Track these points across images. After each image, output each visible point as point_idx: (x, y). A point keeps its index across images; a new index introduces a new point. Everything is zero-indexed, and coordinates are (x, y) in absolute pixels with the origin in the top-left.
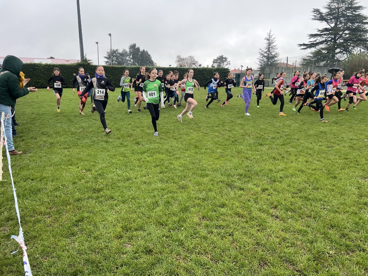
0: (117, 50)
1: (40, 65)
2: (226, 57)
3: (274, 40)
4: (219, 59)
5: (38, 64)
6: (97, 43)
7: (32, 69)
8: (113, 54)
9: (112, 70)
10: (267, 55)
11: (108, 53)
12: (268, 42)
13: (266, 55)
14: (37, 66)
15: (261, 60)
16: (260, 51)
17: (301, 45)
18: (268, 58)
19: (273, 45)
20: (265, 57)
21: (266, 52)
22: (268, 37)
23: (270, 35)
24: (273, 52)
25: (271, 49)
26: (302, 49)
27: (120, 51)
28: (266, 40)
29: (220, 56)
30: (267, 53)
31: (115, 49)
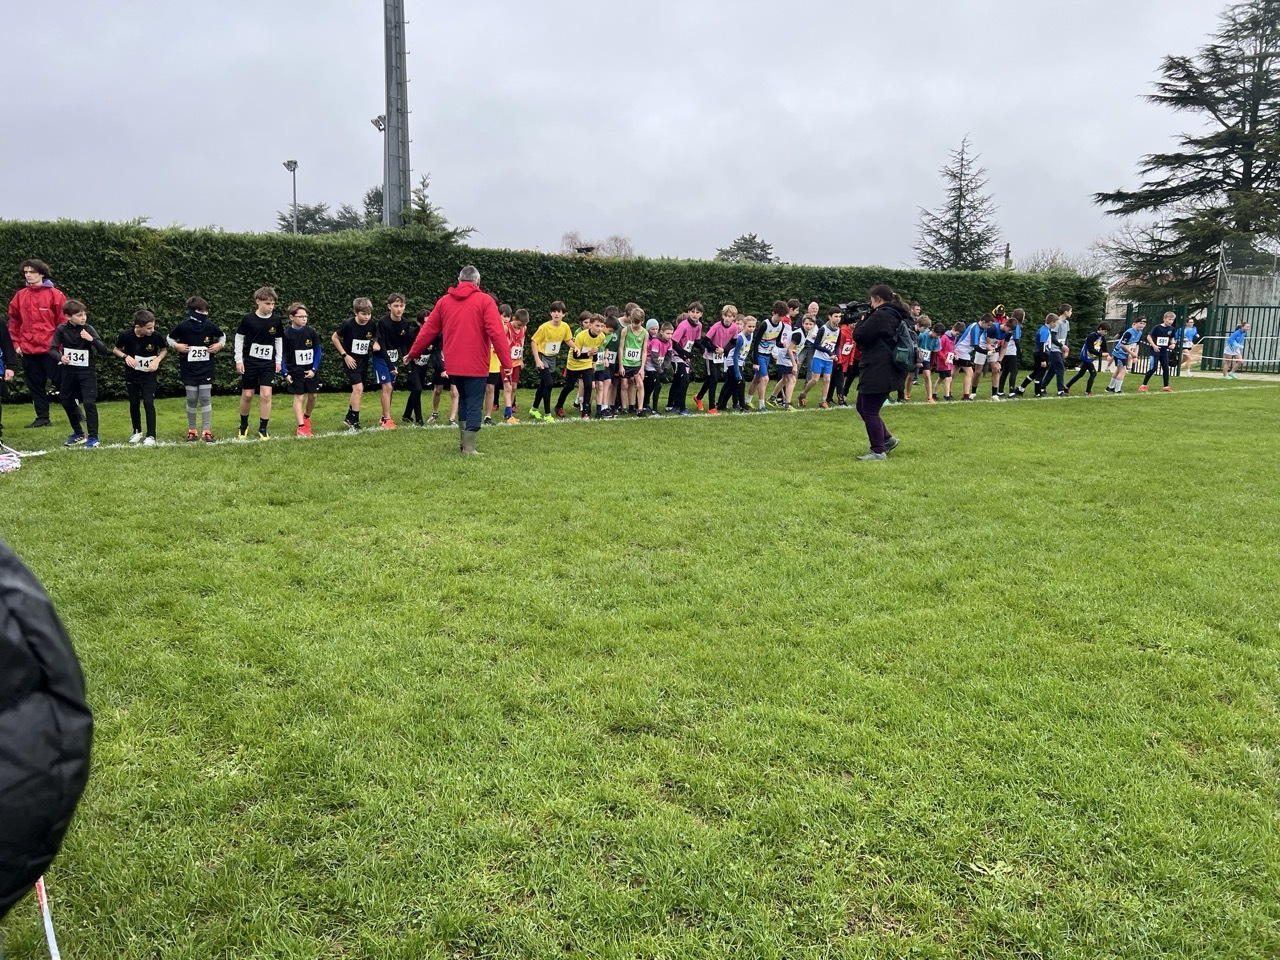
2: (766, 243)
4: (739, 249)
6: (291, 165)
8: (305, 222)
11: (283, 219)
12: (954, 184)
13: (947, 233)
16: (926, 219)
17: (1105, 197)
18: (956, 246)
19: (978, 194)
21: (948, 225)
22: (957, 165)
24: (976, 223)
25: (966, 212)
26: (1110, 212)
27: (333, 213)
28: (947, 178)
29: (743, 238)
30: (952, 229)
31: (312, 206)
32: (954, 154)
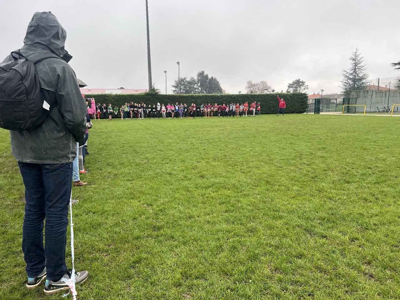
0: (185, 79)
1: (110, 95)
2: (303, 81)
3: (362, 59)
4: (295, 83)
5: (108, 95)
6: (165, 72)
7: (103, 99)
8: (181, 82)
9: (179, 99)
10: (353, 77)
11: (176, 82)
12: (354, 62)
13: (351, 77)
14: (108, 97)
15: (346, 83)
16: (344, 73)
17: (396, 64)
18: (354, 80)
19: (360, 65)
20: (350, 79)
21: (351, 74)
22: (354, 56)
23: (356, 55)
24: (360, 73)
25: (357, 70)
26: (397, 69)
27: (188, 79)
28: (351, 60)
29: (296, 80)
30: (353, 75)
31: (183, 78)
32: (354, 53)
